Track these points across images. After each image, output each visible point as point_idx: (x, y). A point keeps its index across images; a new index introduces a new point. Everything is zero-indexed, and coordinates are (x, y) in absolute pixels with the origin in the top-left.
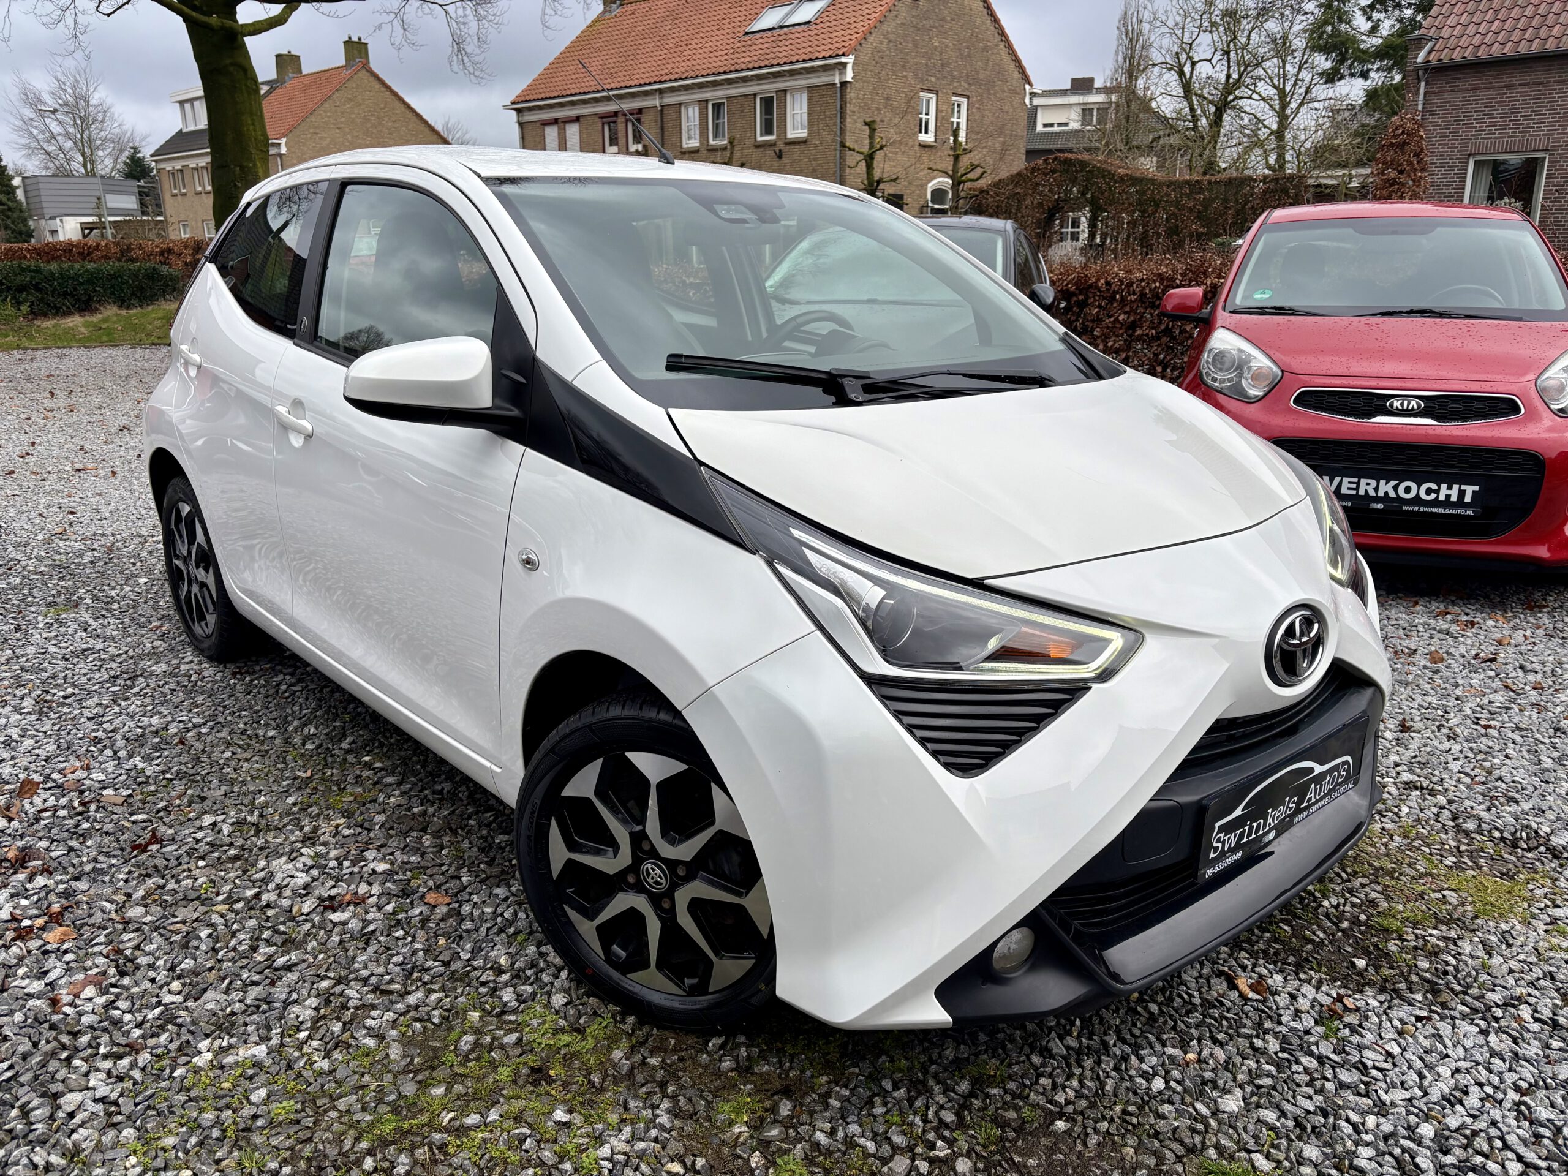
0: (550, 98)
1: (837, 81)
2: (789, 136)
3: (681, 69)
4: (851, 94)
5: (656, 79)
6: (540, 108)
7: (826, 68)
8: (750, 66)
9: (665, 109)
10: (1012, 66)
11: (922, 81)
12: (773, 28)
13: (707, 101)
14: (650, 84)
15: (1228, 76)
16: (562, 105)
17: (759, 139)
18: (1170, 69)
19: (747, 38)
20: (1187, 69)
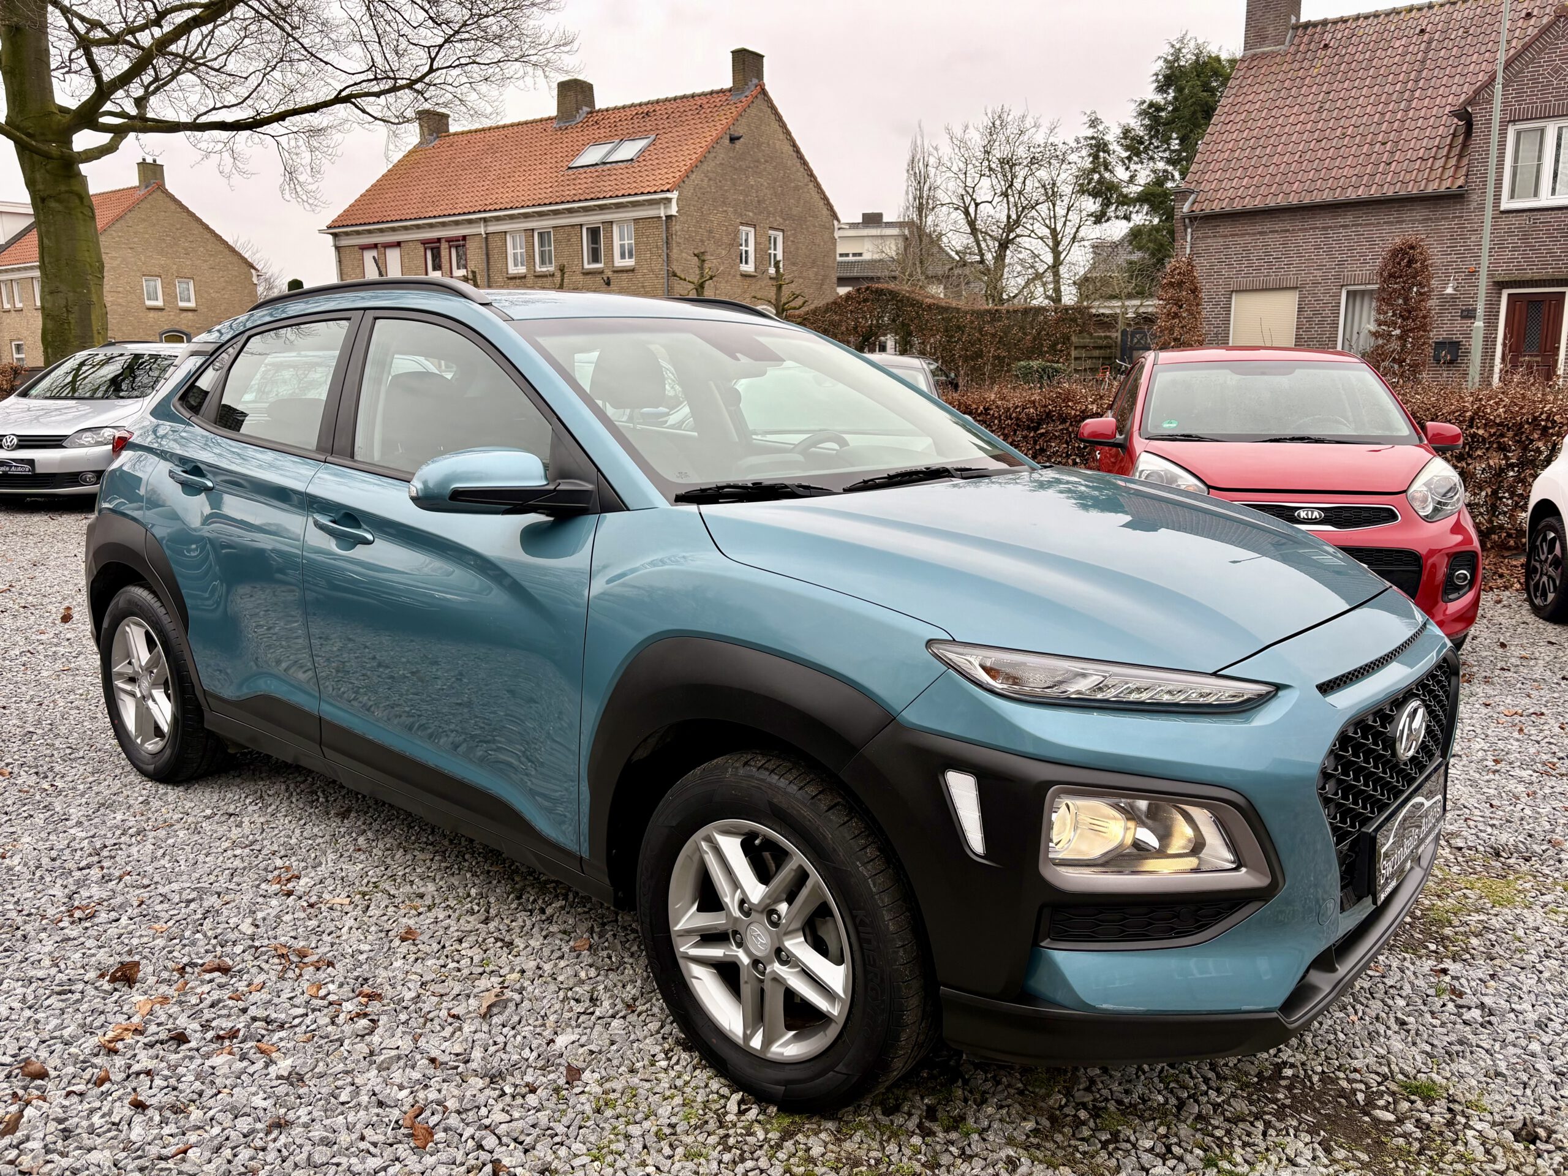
0: (370, 223)
1: (662, 215)
2: (617, 264)
3: (505, 201)
4: (676, 227)
5: (480, 208)
6: (358, 233)
7: (651, 203)
8: (576, 198)
9: (490, 237)
10: (821, 203)
11: (741, 215)
12: (597, 164)
13: (533, 230)
14: (474, 212)
15: (1009, 217)
16: (381, 231)
17: (586, 266)
18: (956, 209)
19: (570, 172)
20: (972, 210)
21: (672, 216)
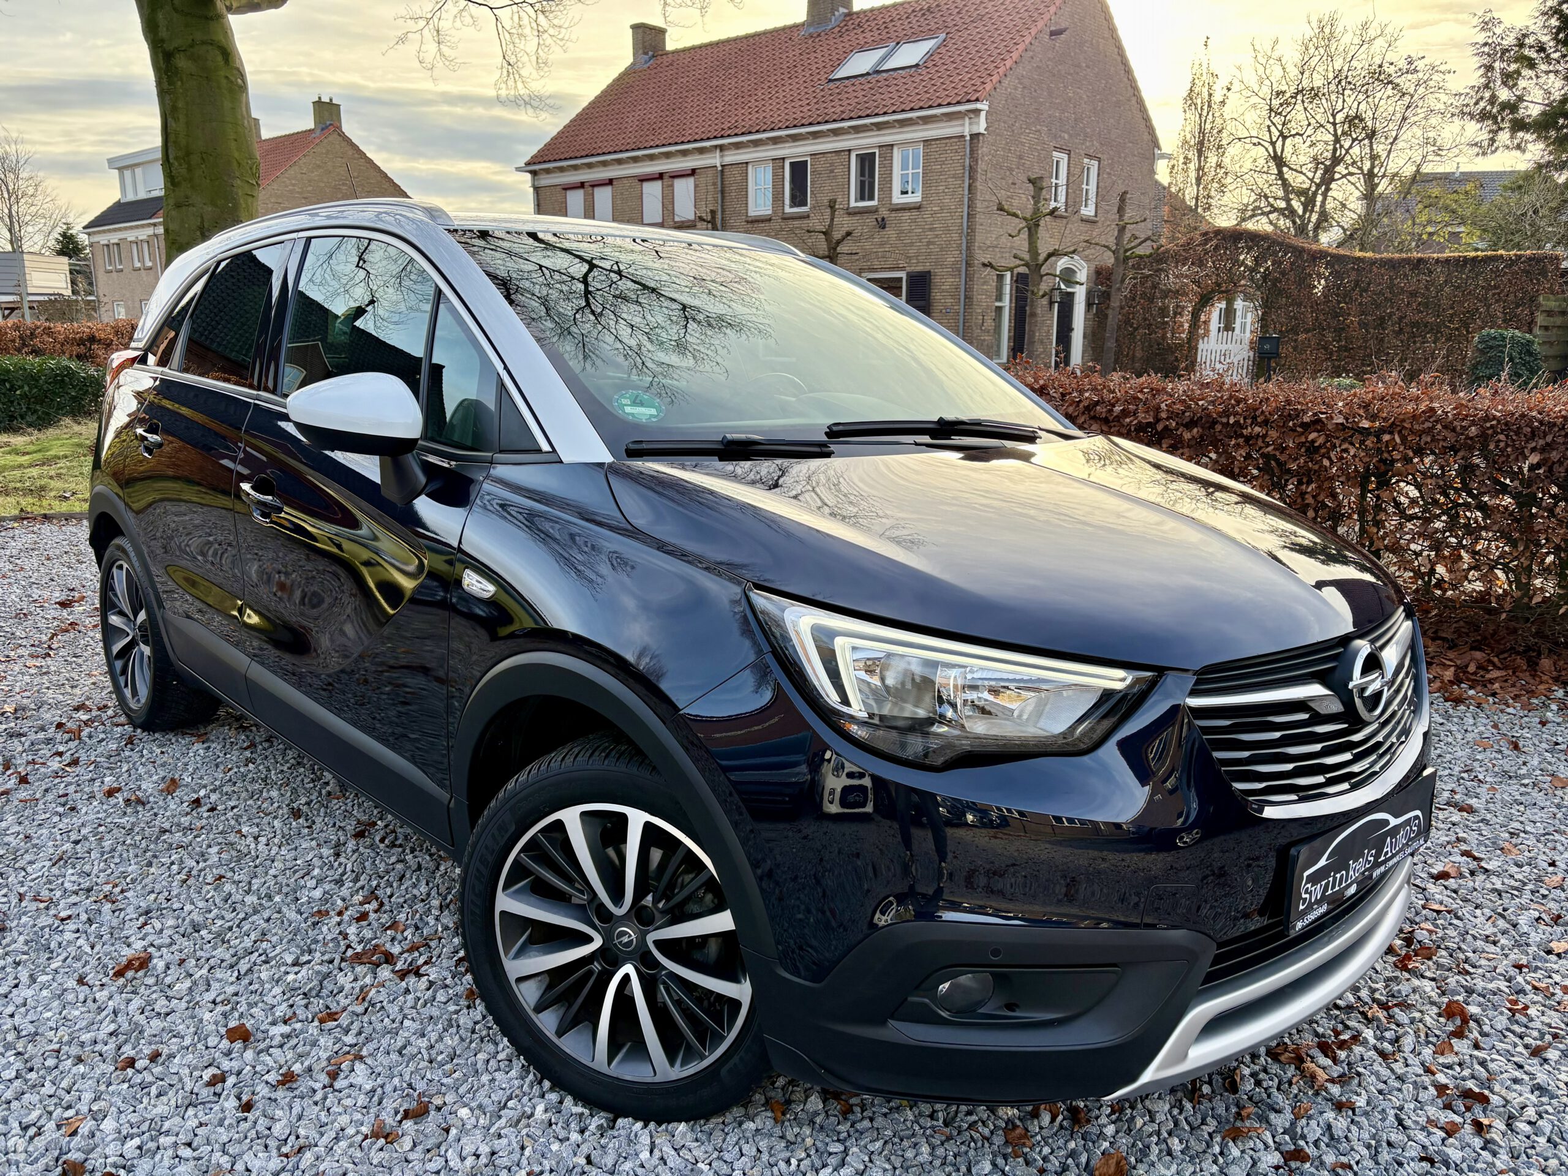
0: (576, 158)
1: (967, 133)
2: (895, 201)
3: (748, 124)
4: (983, 150)
5: (715, 133)
6: (561, 169)
7: (950, 117)
8: (845, 116)
9: (727, 172)
12: (868, 74)
13: (783, 159)
14: (708, 138)
16: (590, 166)
17: (853, 204)
18: (1259, 145)
19: (831, 85)
20: (1279, 145)
21: (979, 134)
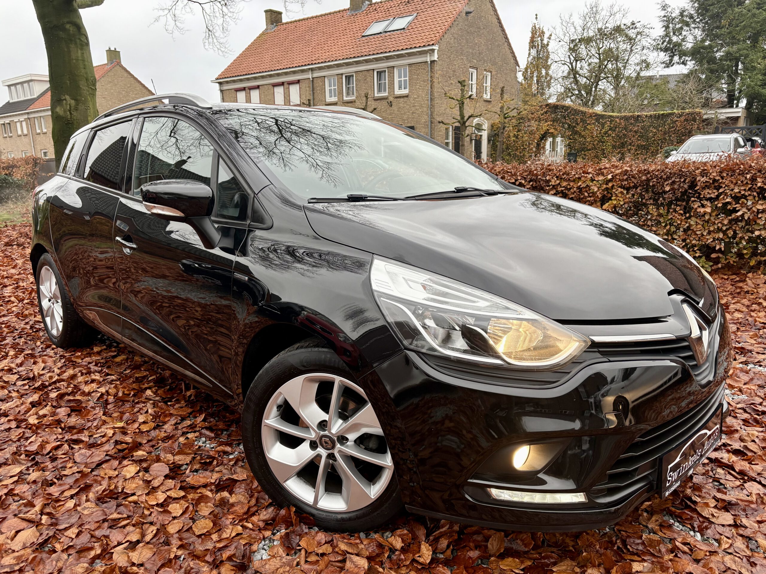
0: (242, 75)
1: (429, 60)
2: (396, 93)
3: (324, 58)
4: (437, 67)
5: (309, 62)
6: (234, 81)
7: (421, 53)
9: (315, 80)
11: (470, 62)
12: (381, 33)
13: (342, 74)
14: (305, 65)
17: (376, 95)
21: (434, 61)
